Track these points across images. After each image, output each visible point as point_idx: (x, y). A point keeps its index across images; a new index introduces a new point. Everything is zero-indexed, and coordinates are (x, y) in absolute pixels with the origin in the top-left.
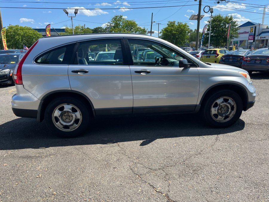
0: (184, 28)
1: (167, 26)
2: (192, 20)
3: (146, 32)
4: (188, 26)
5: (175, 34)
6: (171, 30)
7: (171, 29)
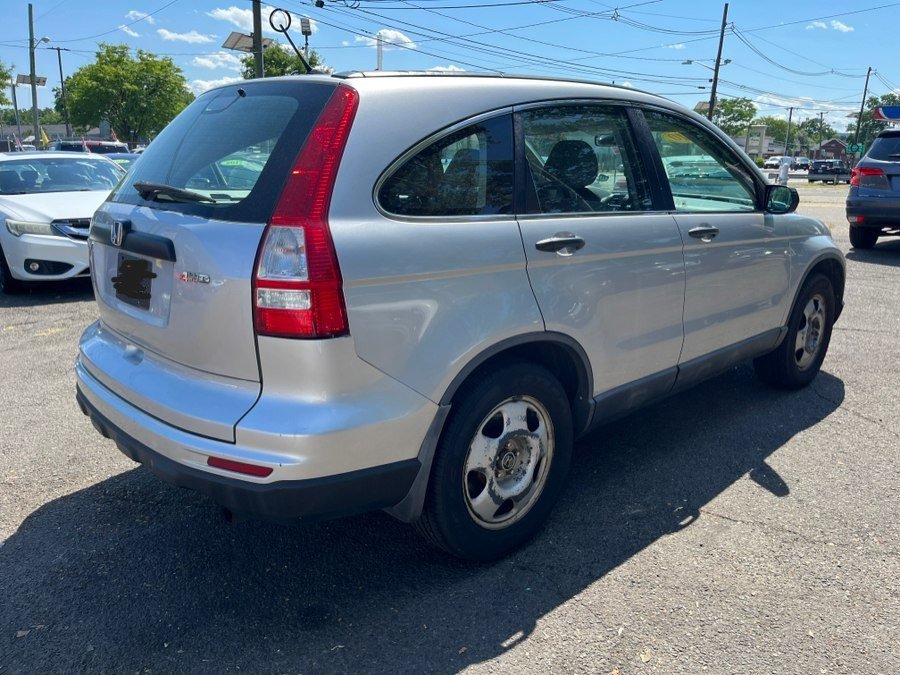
0: (166, 77)
1: (94, 61)
2: (232, 49)
3: (9, 77)
4: (178, 70)
5: (134, 93)
6: (118, 81)
7: (117, 76)
